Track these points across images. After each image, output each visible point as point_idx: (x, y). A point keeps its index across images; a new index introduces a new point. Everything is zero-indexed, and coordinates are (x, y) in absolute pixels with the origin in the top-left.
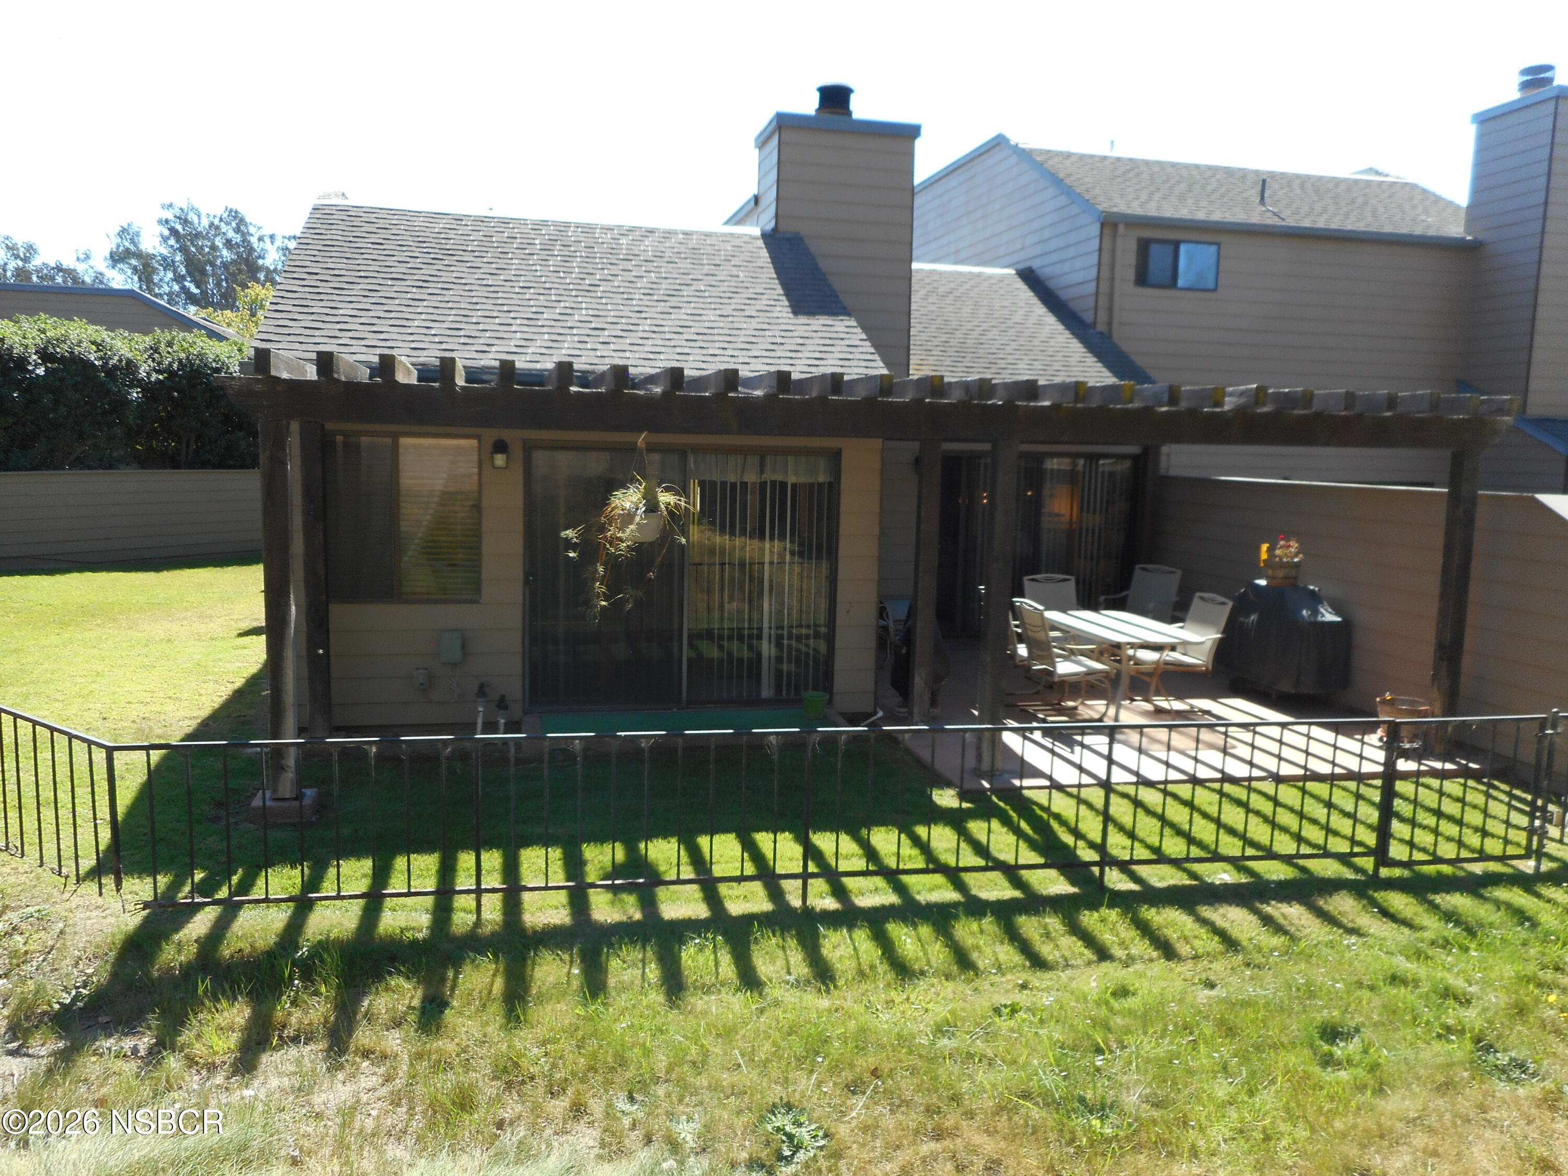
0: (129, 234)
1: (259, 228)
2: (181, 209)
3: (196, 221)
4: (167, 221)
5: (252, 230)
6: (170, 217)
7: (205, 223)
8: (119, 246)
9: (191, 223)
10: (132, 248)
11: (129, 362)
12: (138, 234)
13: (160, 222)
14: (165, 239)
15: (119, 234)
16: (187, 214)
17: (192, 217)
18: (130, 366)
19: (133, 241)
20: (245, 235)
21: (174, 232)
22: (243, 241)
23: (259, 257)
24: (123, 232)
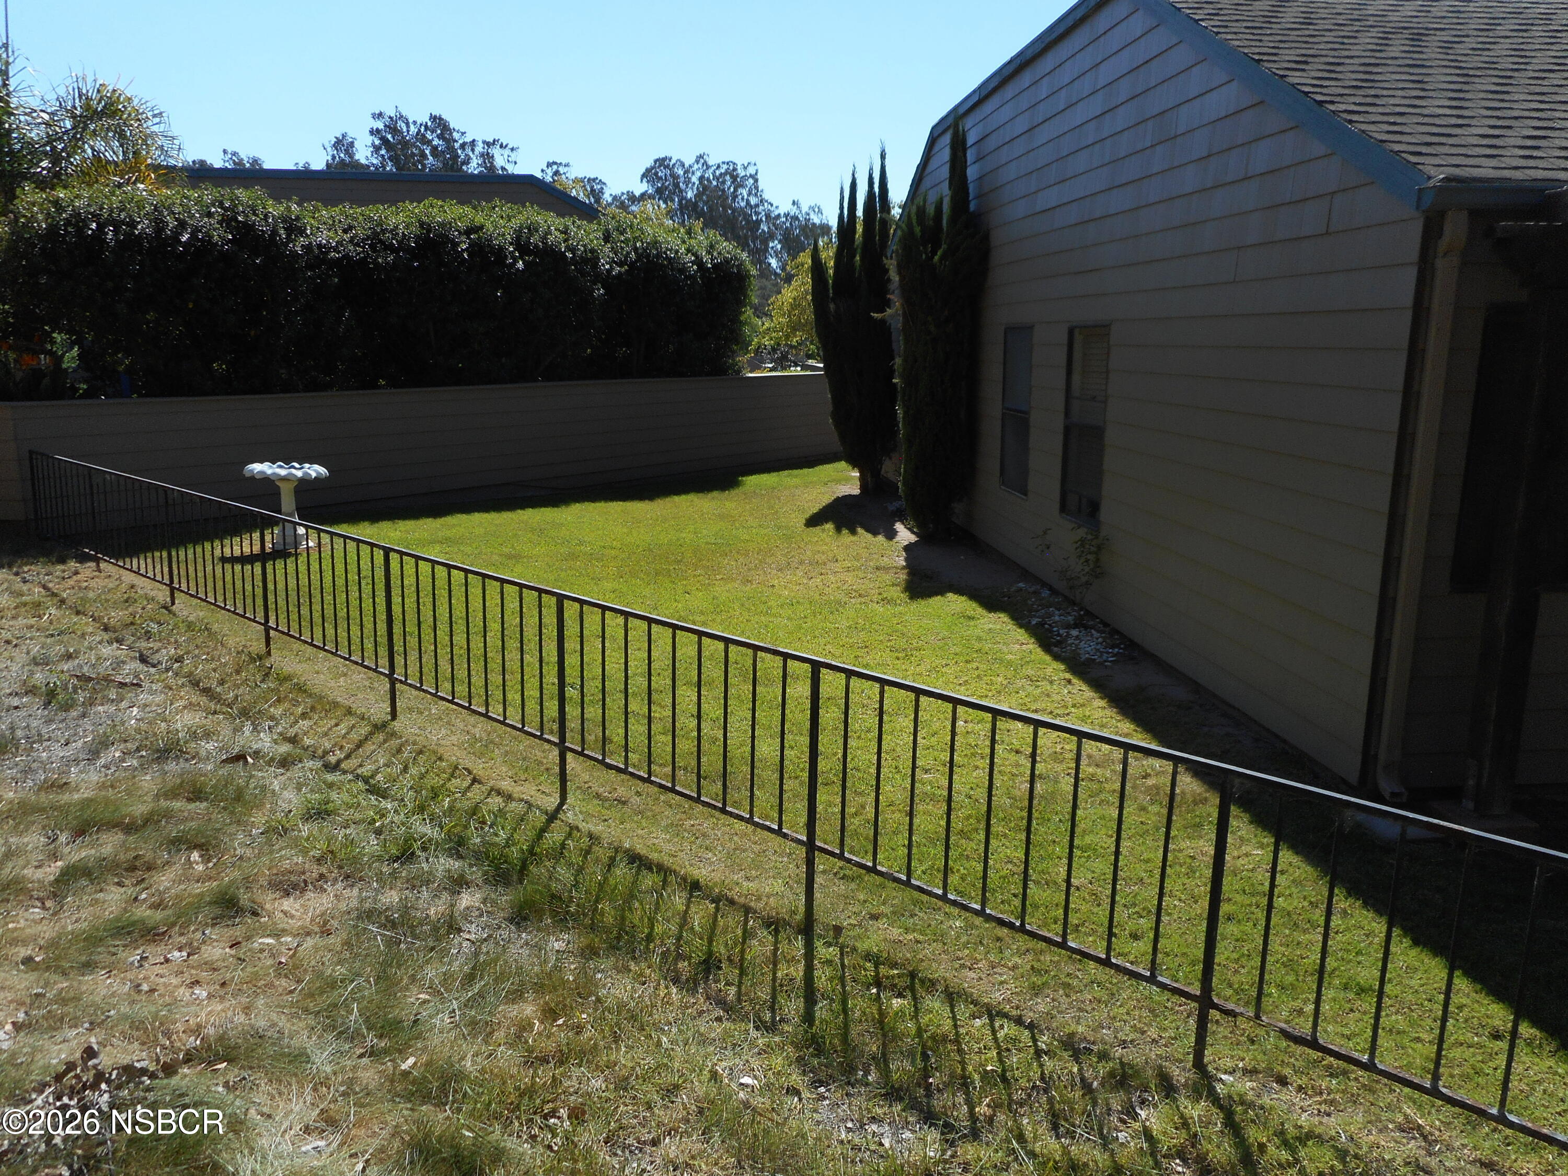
0: (343, 145)
1: (463, 133)
2: (390, 117)
3: (405, 129)
4: (378, 131)
5: (456, 135)
6: (380, 125)
7: (413, 130)
8: (334, 157)
9: (401, 132)
10: (347, 159)
11: (593, 251)
12: (352, 144)
13: (372, 132)
14: (377, 149)
15: (334, 145)
16: (396, 123)
17: (401, 125)
18: (591, 258)
19: (347, 151)
20: (449, 141)
21: (384, 140)
22: (448, 148)
23: (463, 163)
24: (339, 143)
